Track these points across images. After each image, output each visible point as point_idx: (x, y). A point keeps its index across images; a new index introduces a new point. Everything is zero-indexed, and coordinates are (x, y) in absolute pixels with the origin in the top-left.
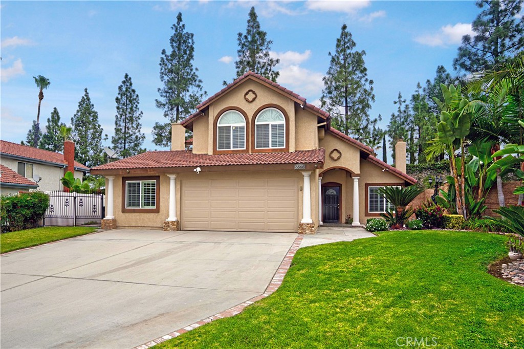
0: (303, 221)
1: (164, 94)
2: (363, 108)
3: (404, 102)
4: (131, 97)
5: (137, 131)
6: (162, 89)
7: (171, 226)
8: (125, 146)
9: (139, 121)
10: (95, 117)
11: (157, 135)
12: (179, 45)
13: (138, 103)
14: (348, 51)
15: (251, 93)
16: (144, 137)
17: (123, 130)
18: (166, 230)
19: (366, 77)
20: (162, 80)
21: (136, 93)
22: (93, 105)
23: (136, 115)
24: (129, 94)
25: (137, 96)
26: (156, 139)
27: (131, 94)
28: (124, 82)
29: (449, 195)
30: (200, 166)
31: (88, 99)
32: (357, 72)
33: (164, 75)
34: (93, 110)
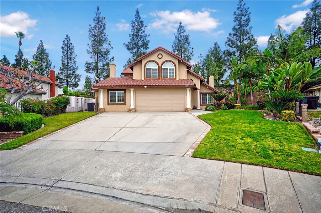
0: (187, 107)
1: (91, 47)
2: (188, 59)
3: (203, 57)
4: (70, 47)
5: (74, 65)
6: (89, 44)
7: (132, 110)
8: (67, 72)
9: (75, 60)
10: (47, 55)
11: (87, 67)
12: (98, 22)
13: (74, 50)
14: (182, 34)
15: (160, 55)
16: (77, 68)
17: (66, 64)
18: (130, 112)
19: (190, 46)
20: (90, 40)
21: (73, 45)
22: (45, 49)
23: (73, 56)
24: (69, 45)
25: (73, 46)
26: (86, 69)
27: (70, 45)
28: (66, 39)
29: (234, 97)
30: (146, 85)
31: (43, 46)
32: (186, 44)
33: (91, 37)
34: (45, 52)
